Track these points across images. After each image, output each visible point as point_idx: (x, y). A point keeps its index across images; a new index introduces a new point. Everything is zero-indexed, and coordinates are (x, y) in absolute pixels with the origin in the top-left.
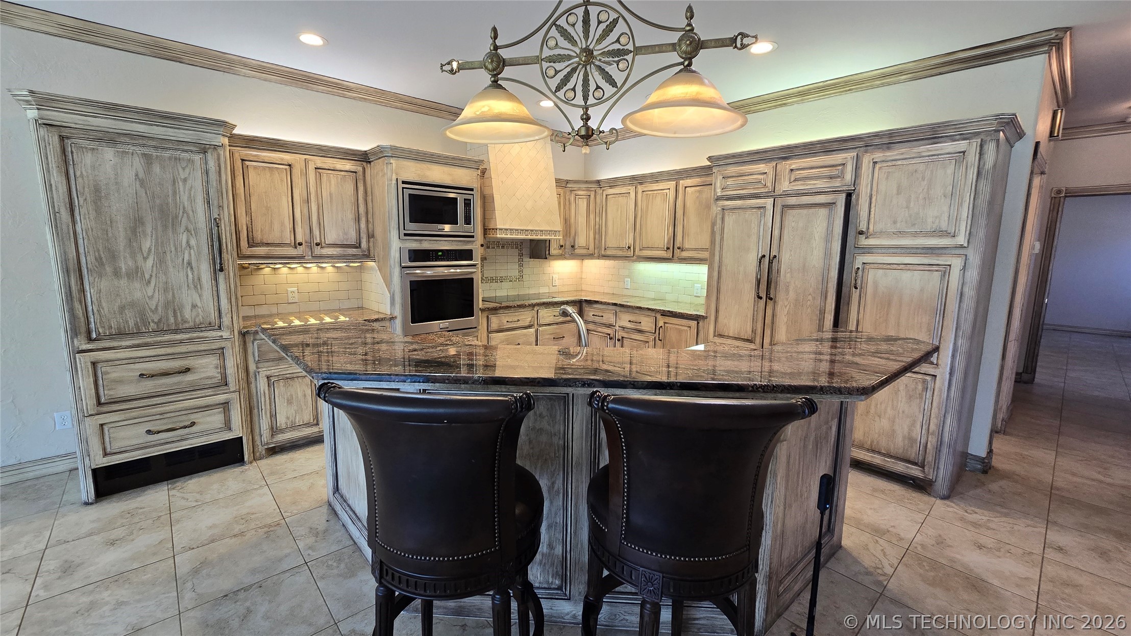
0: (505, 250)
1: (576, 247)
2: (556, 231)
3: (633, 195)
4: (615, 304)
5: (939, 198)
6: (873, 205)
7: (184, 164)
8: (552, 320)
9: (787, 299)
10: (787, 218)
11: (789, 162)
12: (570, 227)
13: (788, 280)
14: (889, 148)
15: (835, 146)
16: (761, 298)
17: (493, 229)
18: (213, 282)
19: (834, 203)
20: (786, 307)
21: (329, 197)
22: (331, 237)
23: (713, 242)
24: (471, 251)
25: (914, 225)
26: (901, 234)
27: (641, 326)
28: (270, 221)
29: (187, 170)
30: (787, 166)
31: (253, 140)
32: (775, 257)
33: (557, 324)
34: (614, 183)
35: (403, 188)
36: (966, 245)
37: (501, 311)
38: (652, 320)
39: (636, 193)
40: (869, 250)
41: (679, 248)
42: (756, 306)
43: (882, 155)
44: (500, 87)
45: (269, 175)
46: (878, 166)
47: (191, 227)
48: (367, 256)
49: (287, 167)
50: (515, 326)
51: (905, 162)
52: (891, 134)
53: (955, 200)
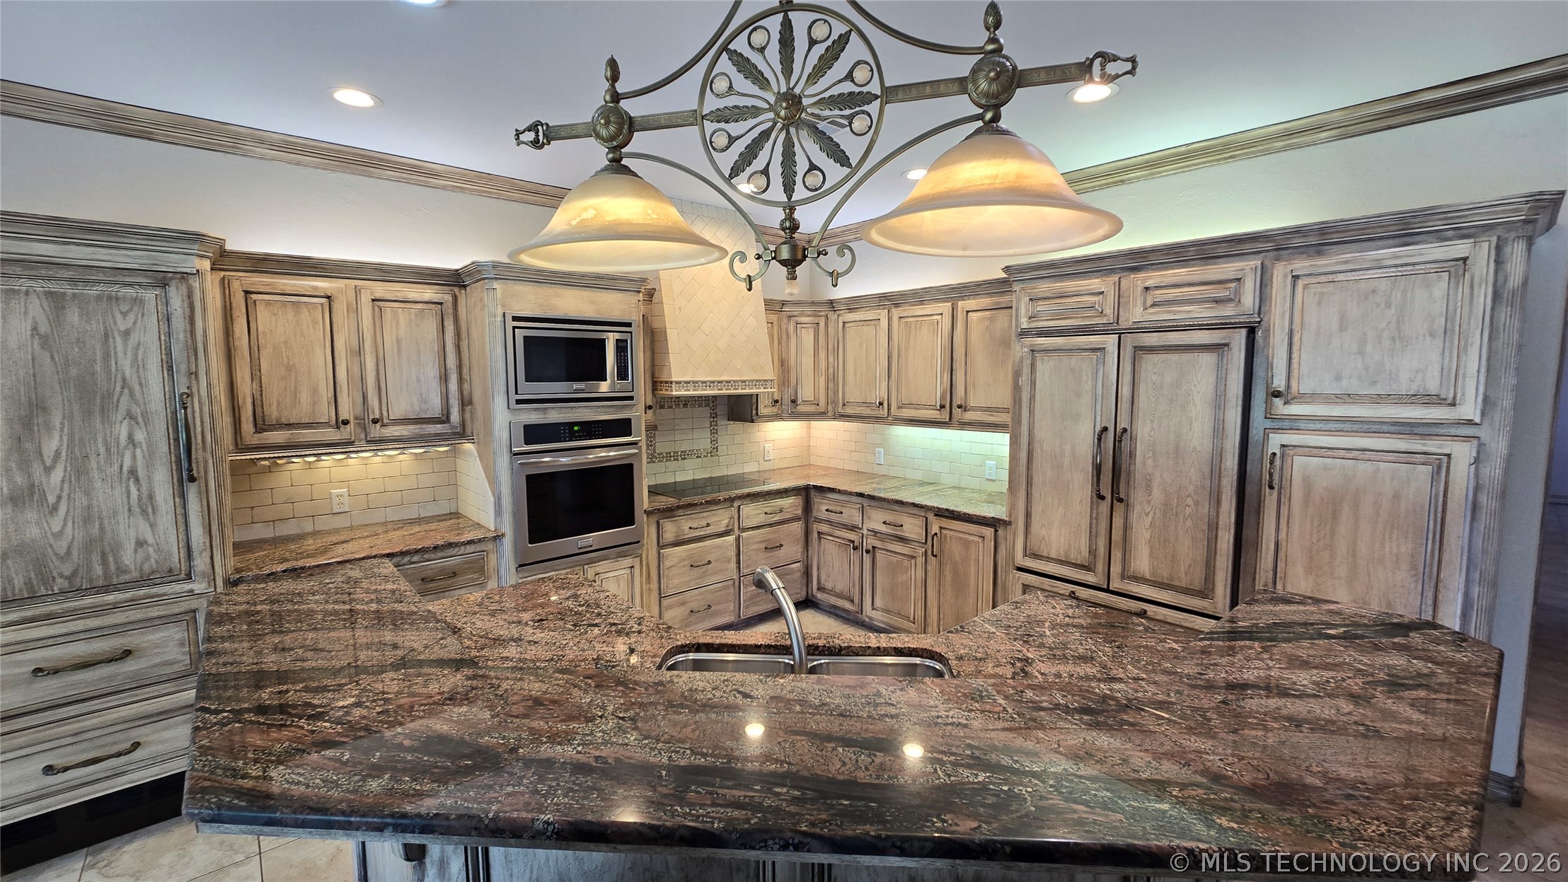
0: (689, 410)
1: (799, 401)
2: (767, 381)
3: (884, 322)
4: (861, 495)
5: (1421, 338)
6: (1295, 348)
7: (125, 308)
8: (763, 520)
9: (1149, 502)
10: (1143, 366)
11: (1142, 275)
12: (789, 372)
13: (1150, 471)
14: (1320, 253)
15: (1222, 250)
16: (1102, 498)
17: (666, 382)
18: (177, 500)
19: (1227, 345)
20: (1147, 514)
21: (396, 346)
22: (400, 407)
23: (1017, 401)
24: (628, 421)
25: (1373, 383)
26: (1349, 398)
27: (902, 531)
28: (293, 389)
29: (131, 318)
30: (1139, 282)
31: (264, 260)
32: (1125, 430)
33: (770, 525)
34: (854, 304)
35: (514, 328)
36: (1477, 420)
37: (680, 512)
38: (920, 522)
39: (890, 319)
40: (1293, 423)
41: (960, 407)
42: (1095, 512)
43: (1308, 264)
44: (627, 170)
45: (292, 314)
46: (1300, 283)
47: (136, 410)
48: (462, 434)
49: (324, 300)
50: (702, 533)
51: (1351, 276)
52: (1323, 230)
53: (1452, 342)
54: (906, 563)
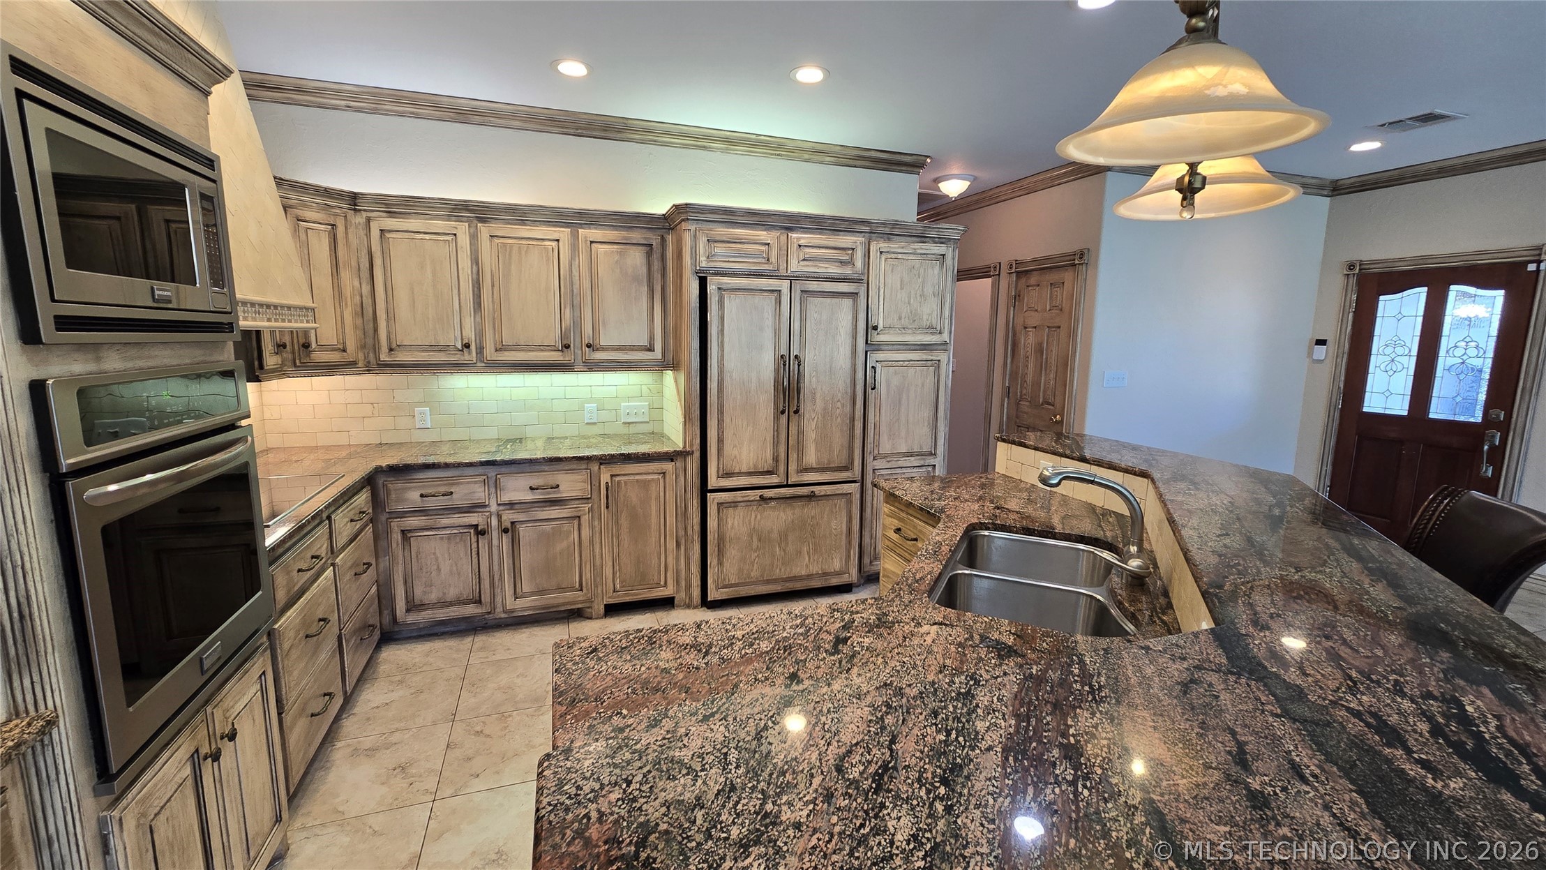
2: (309, 310)
4: (483, 464)
5: (930, 296)
6: (881, 298)
8: (350, 532)
9: (813, 410)
10: (807, 307)
11: (795, 234)
13: (814, 386)
16: (782, 413)
20: (813, 419)
25: (914, 321)
26: (903, 330)
27: (559, 492)
30: (794, 240)
32: (796, 357)
33: (355, 537)
35: (19, 93)
36: (948, 342)
38: (584, 476)
39: (474, 237)
41: (589, 346)
42: (776, 425)
43: (885, 245)
46: (883, 256)
51: (903, 256)
53: (940, 299)
54: (566, 526)
